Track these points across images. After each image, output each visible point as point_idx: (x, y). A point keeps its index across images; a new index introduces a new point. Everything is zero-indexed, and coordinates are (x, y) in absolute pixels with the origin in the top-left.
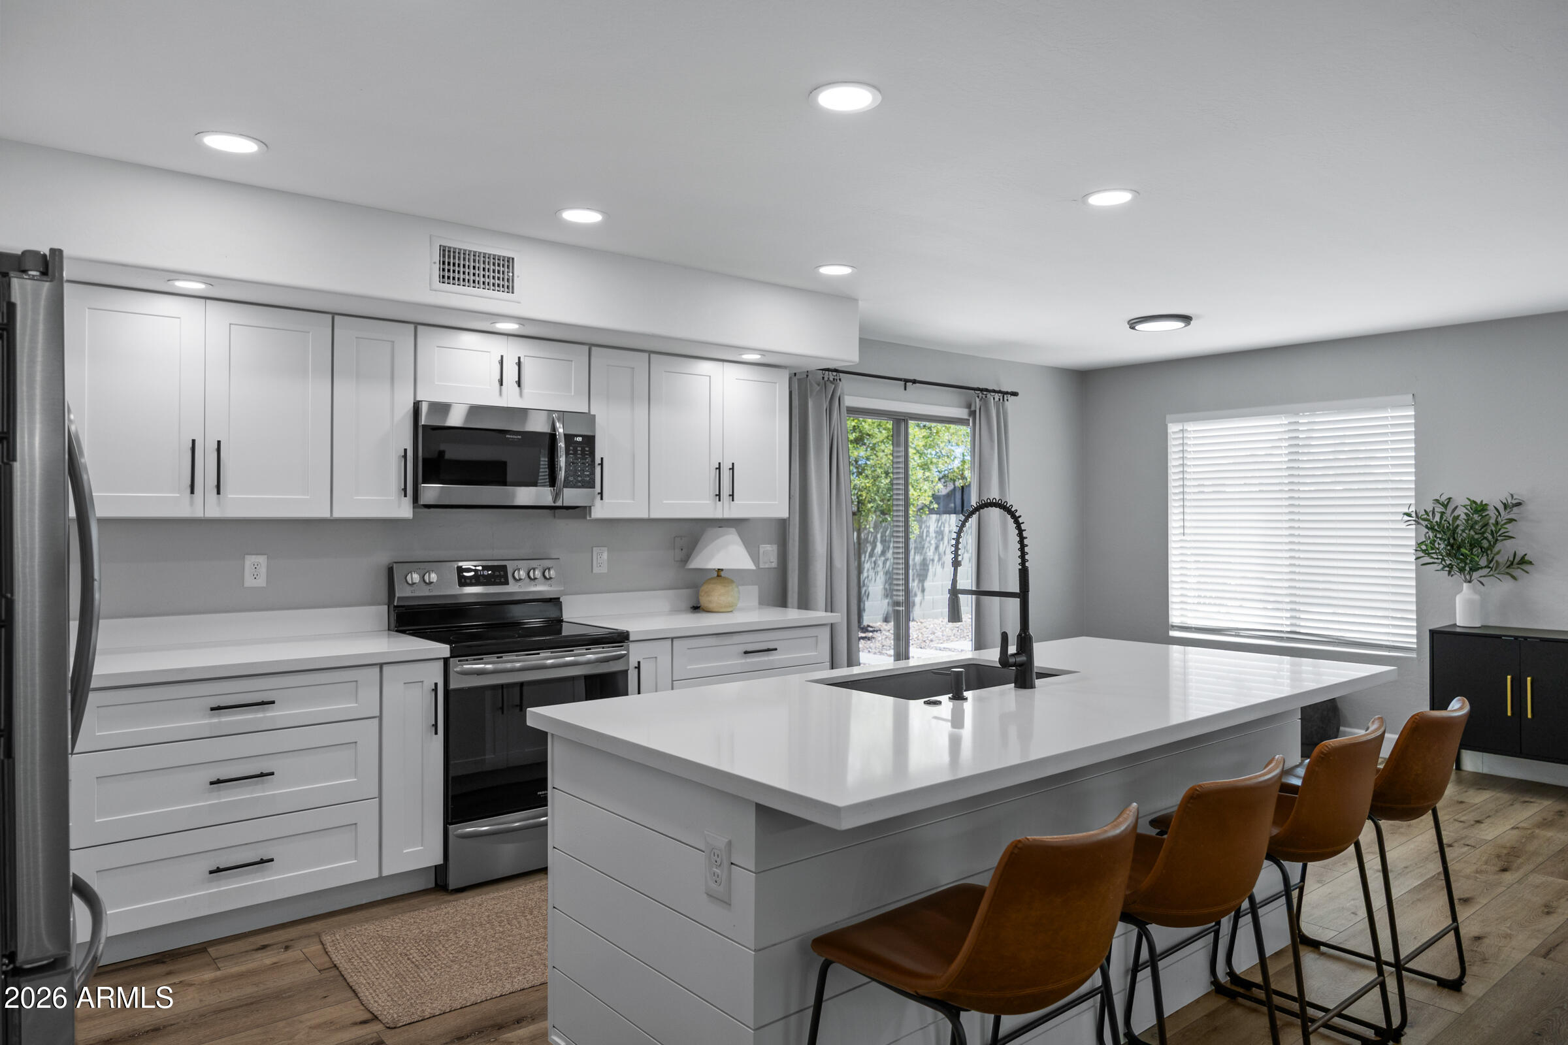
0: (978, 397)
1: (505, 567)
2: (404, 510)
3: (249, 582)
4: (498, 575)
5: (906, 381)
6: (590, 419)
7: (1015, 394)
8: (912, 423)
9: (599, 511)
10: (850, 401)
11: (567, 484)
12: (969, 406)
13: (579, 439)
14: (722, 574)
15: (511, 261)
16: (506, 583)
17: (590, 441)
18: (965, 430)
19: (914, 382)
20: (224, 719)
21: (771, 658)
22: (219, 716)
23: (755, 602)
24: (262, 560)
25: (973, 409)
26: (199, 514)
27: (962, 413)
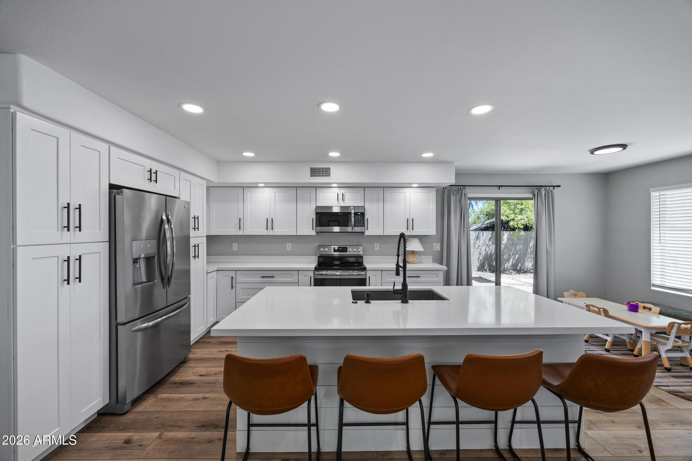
0: (537, 189)
1: (347, 247)
2: (313, 233)
3: (288, 249)
4: (344, 249)
5: (499, 186)
6: (363, 207)
7: (559, 186)
8: (502, 202)
9: (367, 233)
10: (470, 195)
11: (355, 226)
12: (533, 193)
13: (360, 214)
14: (414, 252)
15: (329, 168)
16: (347, 252)
17: (363, 214)
18: (532, 202)
19: (502, 186)
20: (265, 279)
21: (419, 279)
22: (264, 279)
23: (431, 261)
24: (290, 244)
25: (534, 194)
26: (269, 234)
27: (530, 196)
